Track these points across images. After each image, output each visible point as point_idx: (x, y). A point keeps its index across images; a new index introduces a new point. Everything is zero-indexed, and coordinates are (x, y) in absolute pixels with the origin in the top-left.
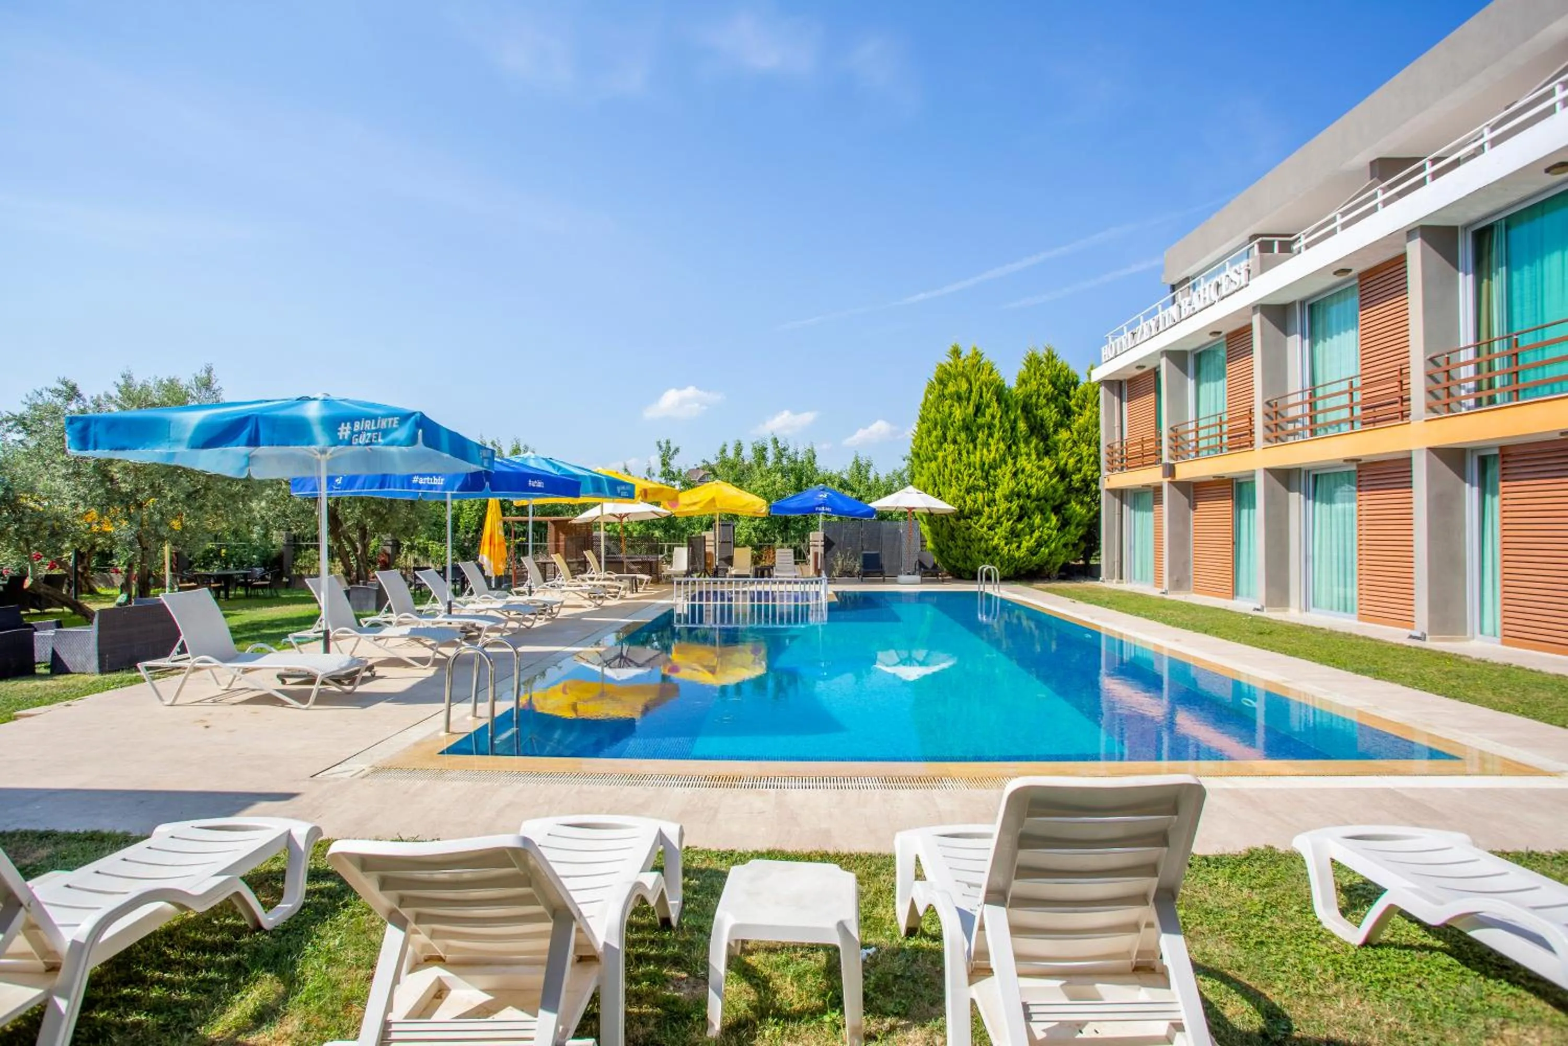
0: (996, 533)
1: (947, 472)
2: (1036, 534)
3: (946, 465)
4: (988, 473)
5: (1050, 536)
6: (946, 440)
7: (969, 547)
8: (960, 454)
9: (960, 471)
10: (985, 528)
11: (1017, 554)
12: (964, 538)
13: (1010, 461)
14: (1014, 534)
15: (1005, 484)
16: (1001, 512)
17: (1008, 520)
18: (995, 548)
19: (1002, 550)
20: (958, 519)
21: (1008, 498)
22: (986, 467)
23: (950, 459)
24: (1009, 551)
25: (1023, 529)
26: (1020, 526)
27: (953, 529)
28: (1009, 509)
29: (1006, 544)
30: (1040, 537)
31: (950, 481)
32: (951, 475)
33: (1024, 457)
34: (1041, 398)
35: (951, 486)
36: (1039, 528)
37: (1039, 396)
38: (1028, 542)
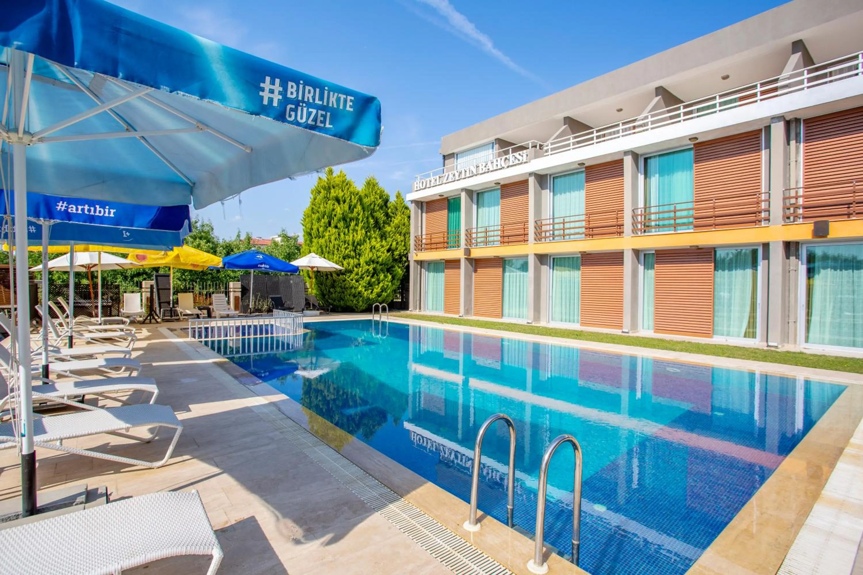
0: (360, 284)
1: (331, 245)
2: (381, 285)
3: (330, 241)
4: (356, 247)
5: (388, 286)
6: (330, 225)
7: (343, 292)
8: (339, 235)
9: (339, 245)
10: (354, 281)
11: (371, 296)
12: (341, 287)
13: (368, 241)
14: (370, 284)
15: (366, 255)
16: (363, 271)
17: (368, 276)
18: (359, 293)
19: (364, 294)
20: (338, 275)
21: (368, 264)
22: (356, 243)
23: (333, 238)
24: (367, 294)
25: (374, 282)
26: (373, 280)
27: (334, 281)
28: (368, 270)
29: (365, 290)
30: (383, 286)
31: (333, 251)
32: (334, 247)
33: (374, 239)
34: (376, 206)
35: (333, 254)
36: (382, 281)
37: (375, 204)
38: (377, 290)
